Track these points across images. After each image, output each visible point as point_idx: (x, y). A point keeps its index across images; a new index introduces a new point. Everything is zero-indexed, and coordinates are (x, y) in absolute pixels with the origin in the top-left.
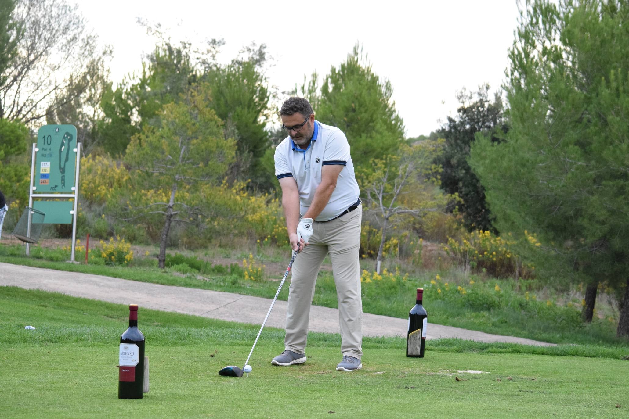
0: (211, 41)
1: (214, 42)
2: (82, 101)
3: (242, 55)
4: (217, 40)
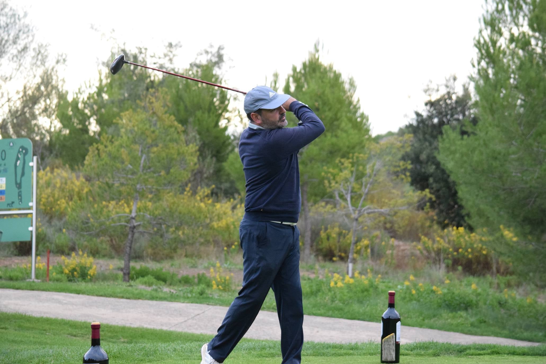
0: (167, 44)
1: (171, 45)
2: (37, 112)
3: (200, 58)
4: (174, 44)
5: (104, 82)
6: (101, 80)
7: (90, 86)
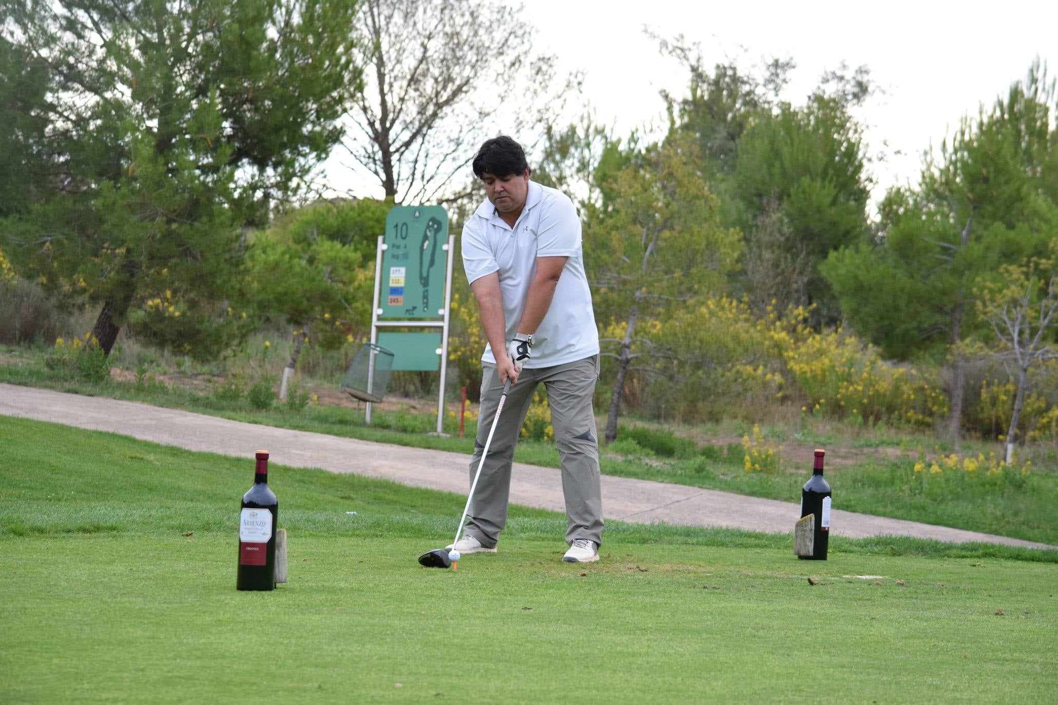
0: (771, 61)
1: (776, 64)
2: (567, 172)
3: (824, 87)
4: (782, 61)
5: (678, 123)
6: (673, 122)
7: (651, 130)
